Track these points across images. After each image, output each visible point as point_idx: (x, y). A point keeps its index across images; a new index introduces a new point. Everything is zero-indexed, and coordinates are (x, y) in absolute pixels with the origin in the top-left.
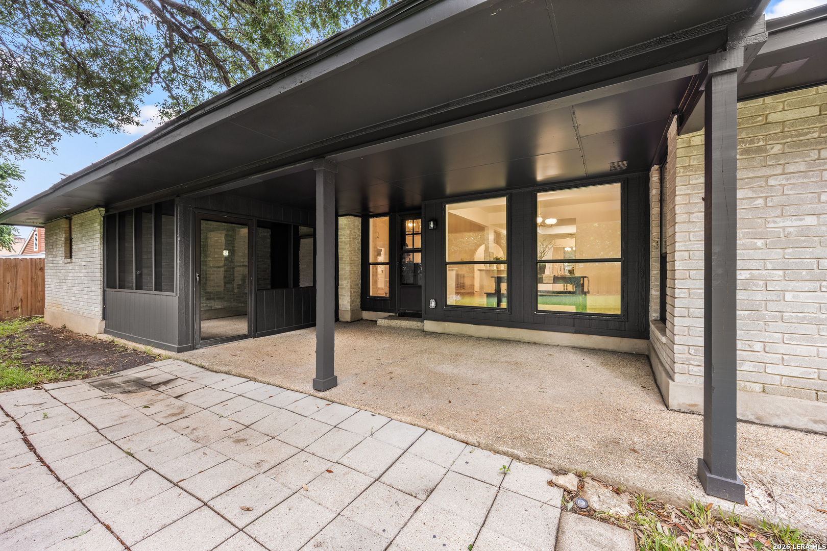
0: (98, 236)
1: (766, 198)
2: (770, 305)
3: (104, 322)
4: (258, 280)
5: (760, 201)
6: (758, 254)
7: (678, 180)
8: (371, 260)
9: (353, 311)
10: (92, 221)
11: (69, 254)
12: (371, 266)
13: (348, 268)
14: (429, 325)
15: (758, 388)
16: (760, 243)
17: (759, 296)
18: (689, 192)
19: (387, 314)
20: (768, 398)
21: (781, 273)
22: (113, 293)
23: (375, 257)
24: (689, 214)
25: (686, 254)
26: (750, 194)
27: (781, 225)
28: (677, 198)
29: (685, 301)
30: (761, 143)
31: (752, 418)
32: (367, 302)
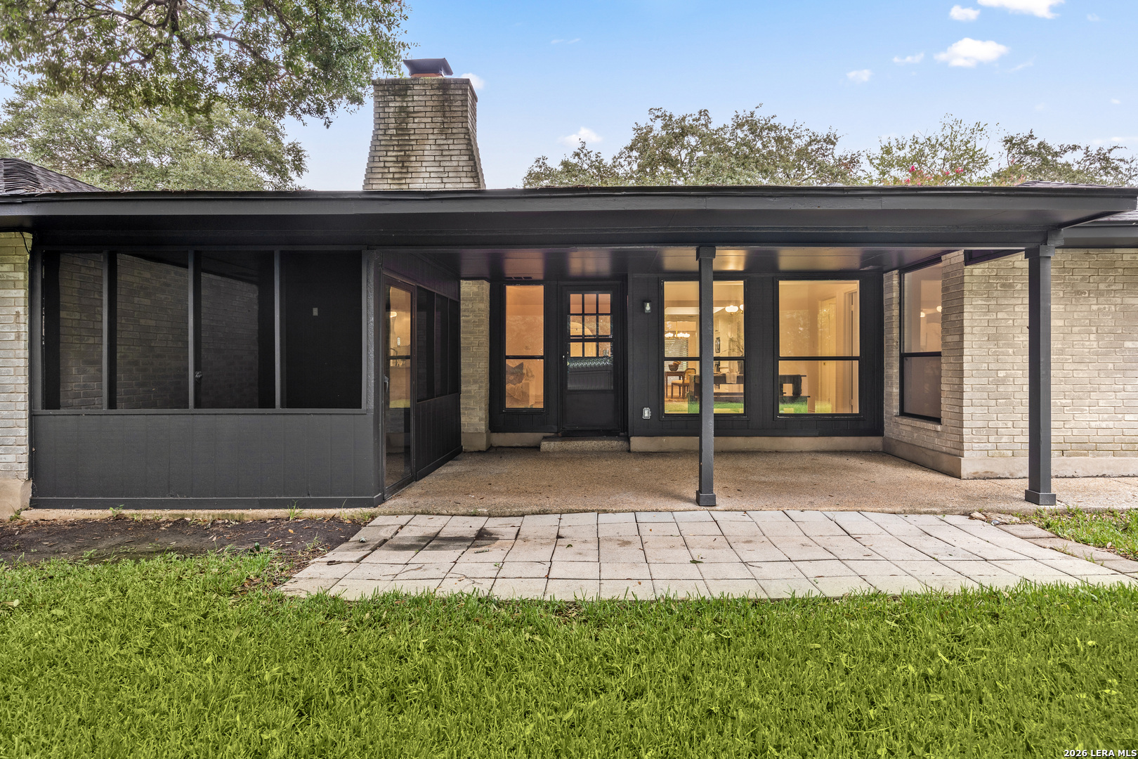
1: (1014, 320)
2: (1016, 394)
3: (31, 483)
5: (1011, 322)
6: (1009, 359)
7: (965, 299)
8: (510, 353)
12: (509, 361)
15: (1010, 453)
16: (1011, 351)
17: (1010, 389)
18: (972, 310)
20: (1016, 459)
21: (1021, 372)
24: (972, 327)
25: (970, 358)
26: (1006, 317)
27: (1021, 339)
28: (965, 314)
29: (970, 394)
30: (1011, 281)
31: (1008, 475)
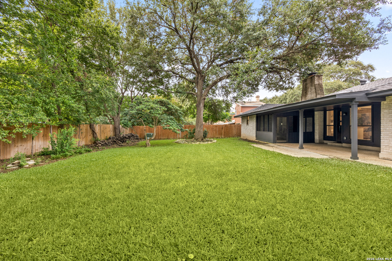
0: (255, 120)
3: (256, 137)
4: (289, 130)
8: (327, 124)
9: (319, 140)
10: (254, 117)
11: (247, 124)
12: (327, 127)
13: (318, 127)
14: (344, 145)
19: (333, 142)
22: (258, 132)
23: (329, 123)
32: (326, 137)
